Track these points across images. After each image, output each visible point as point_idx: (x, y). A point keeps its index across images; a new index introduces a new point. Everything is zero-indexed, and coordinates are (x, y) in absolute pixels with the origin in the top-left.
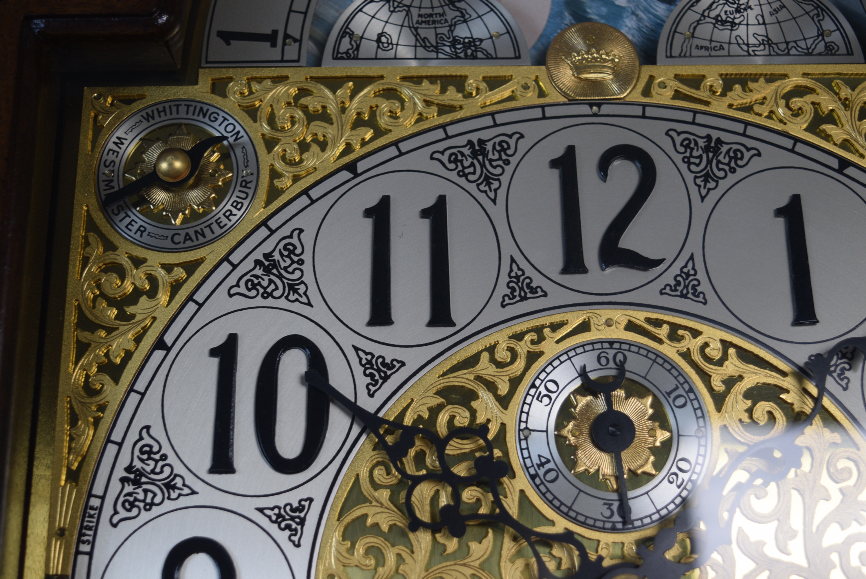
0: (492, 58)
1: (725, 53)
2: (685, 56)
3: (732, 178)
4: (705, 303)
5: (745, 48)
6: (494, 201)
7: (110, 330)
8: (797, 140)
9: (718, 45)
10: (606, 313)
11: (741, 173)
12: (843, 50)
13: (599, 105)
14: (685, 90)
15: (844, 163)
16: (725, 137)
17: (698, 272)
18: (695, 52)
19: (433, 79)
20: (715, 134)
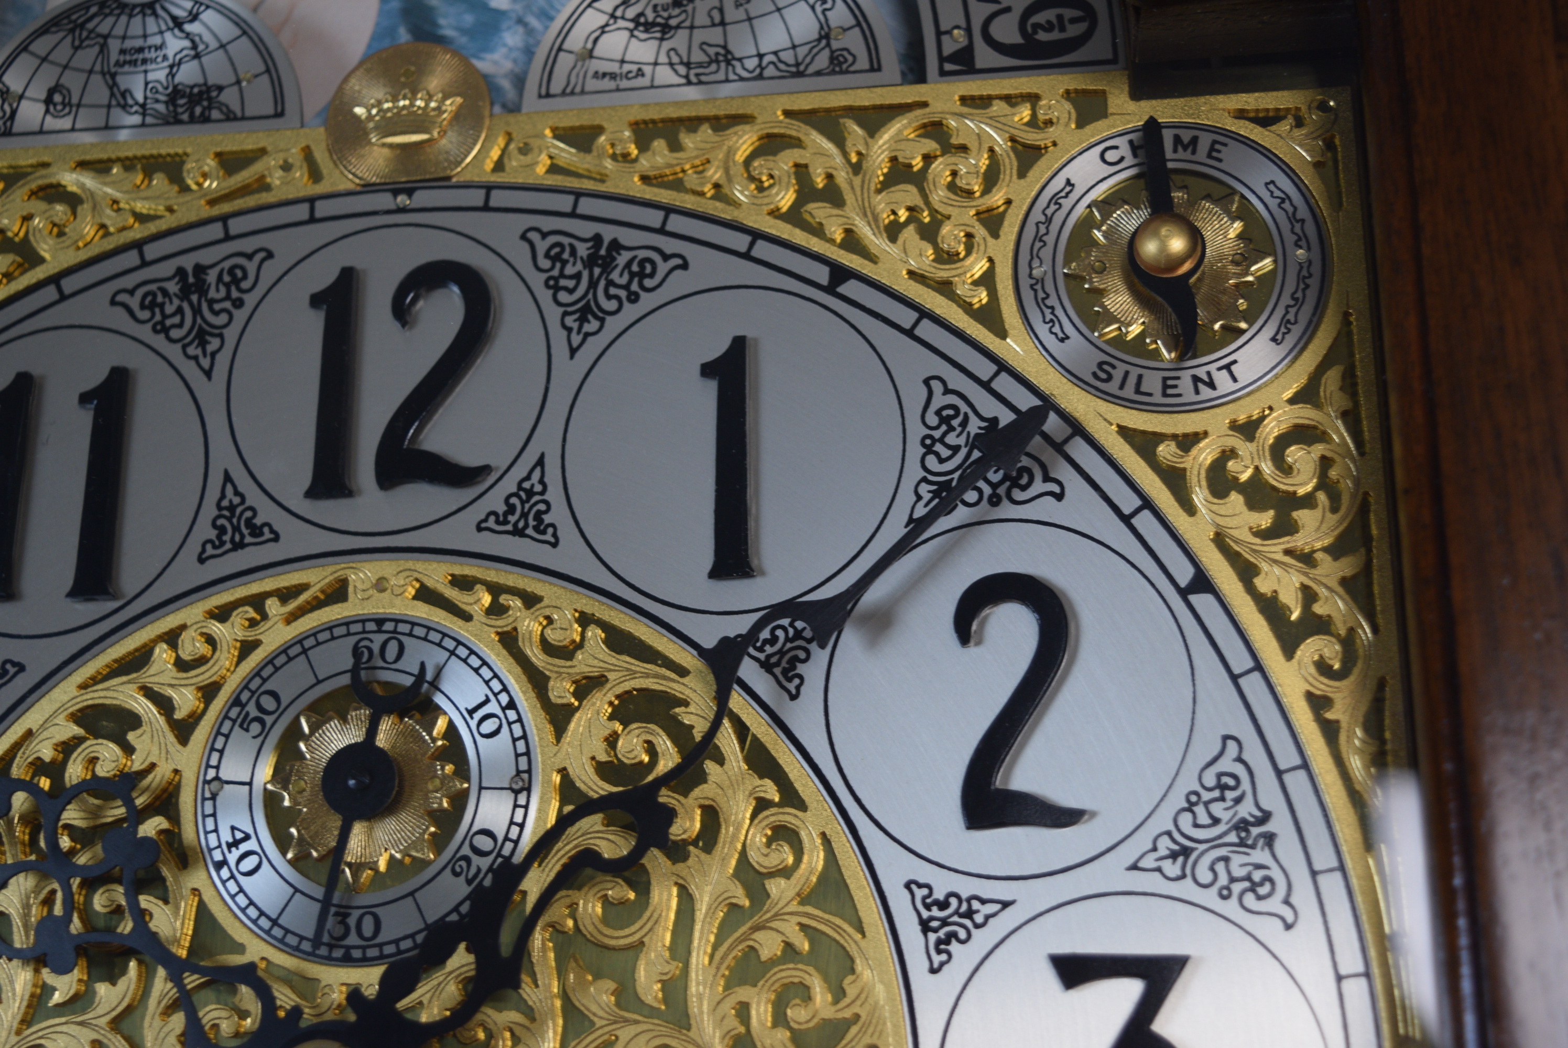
0: (236, 119)
1: (645, 82)
2: (572, 93)
3: (630, 312)
4: (555, 545)
5: (682, 70)
6: (208, 374)
8: (756, 235)
9: (634, 68)
10: (385, 567)
11: (647, 301)
12: (863, 62)
13: (410, 192)
14: (566, 154)
15: (840, 274)
16: (627, 237)
17: (550, 488)
18: (592, 85)
19: (128, 164)
20: (609, 233)
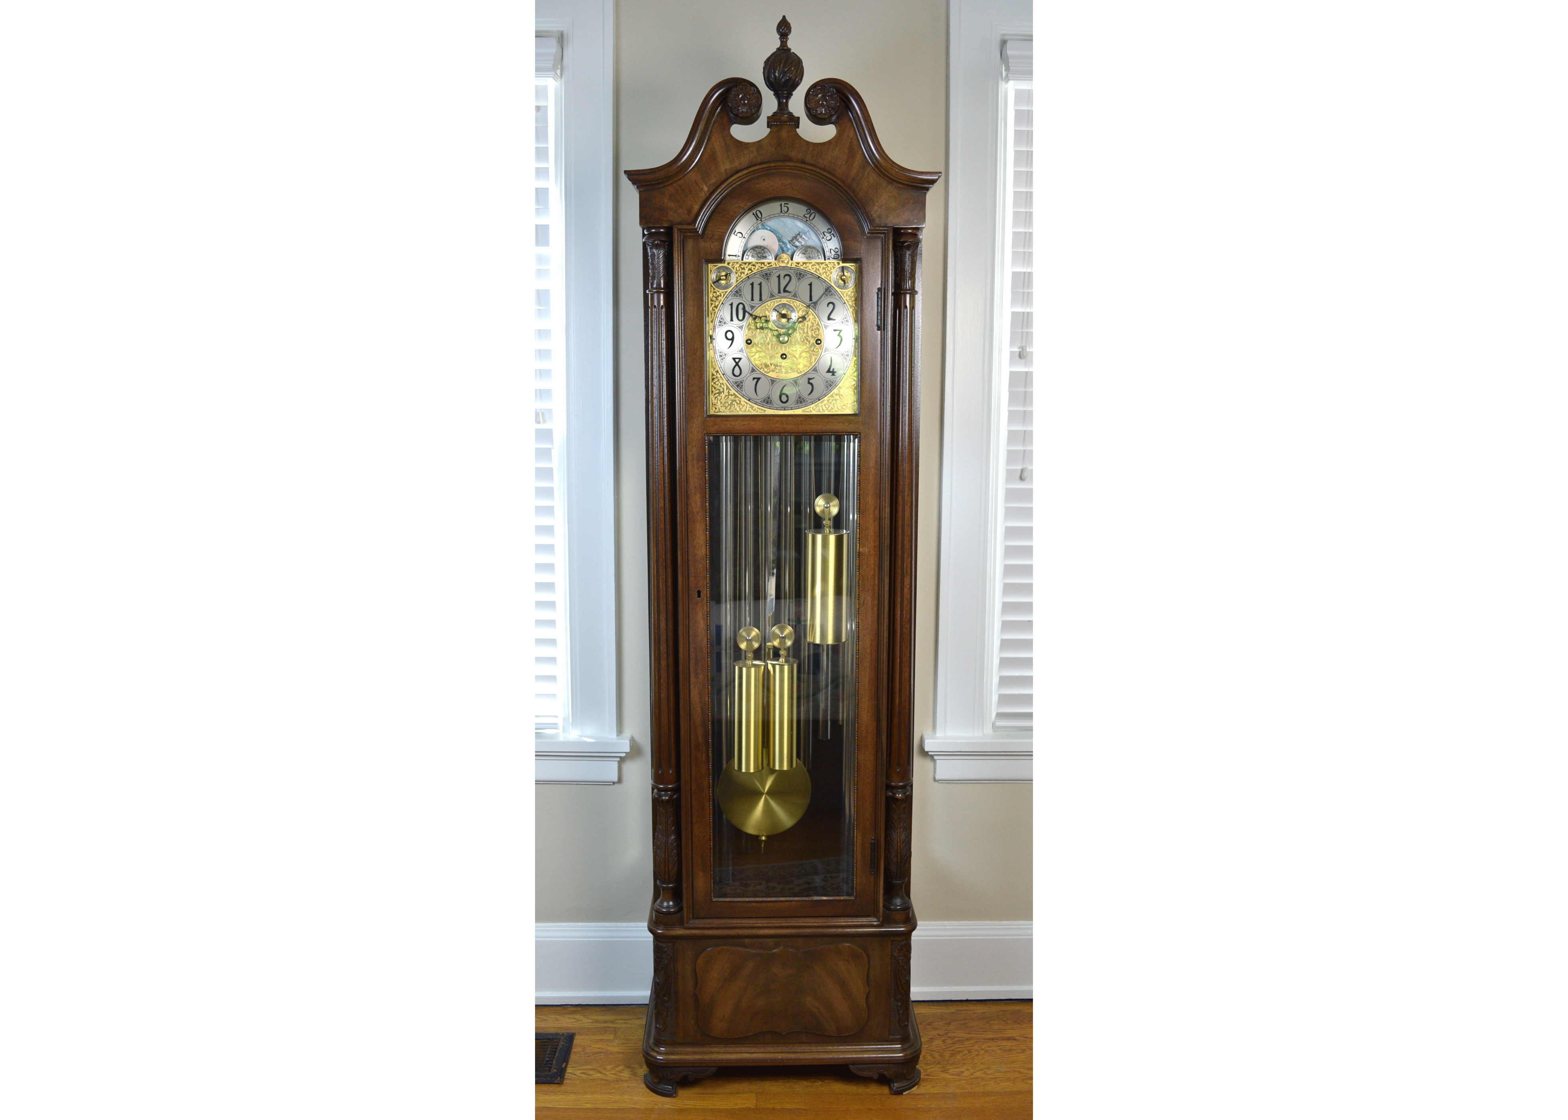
7: (715, 302)
8: (812, 273)
10: (784, 299)
14: (797, 265)
19: (760, 263)
20: (801, 272)
